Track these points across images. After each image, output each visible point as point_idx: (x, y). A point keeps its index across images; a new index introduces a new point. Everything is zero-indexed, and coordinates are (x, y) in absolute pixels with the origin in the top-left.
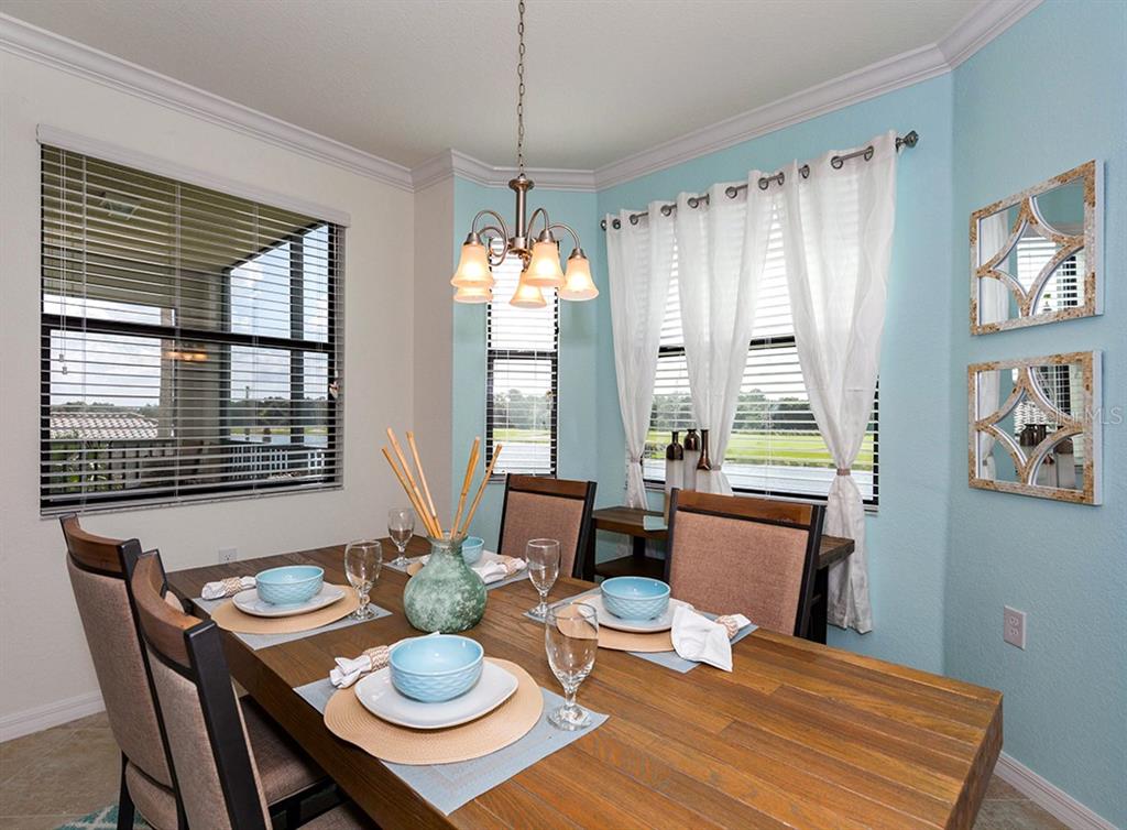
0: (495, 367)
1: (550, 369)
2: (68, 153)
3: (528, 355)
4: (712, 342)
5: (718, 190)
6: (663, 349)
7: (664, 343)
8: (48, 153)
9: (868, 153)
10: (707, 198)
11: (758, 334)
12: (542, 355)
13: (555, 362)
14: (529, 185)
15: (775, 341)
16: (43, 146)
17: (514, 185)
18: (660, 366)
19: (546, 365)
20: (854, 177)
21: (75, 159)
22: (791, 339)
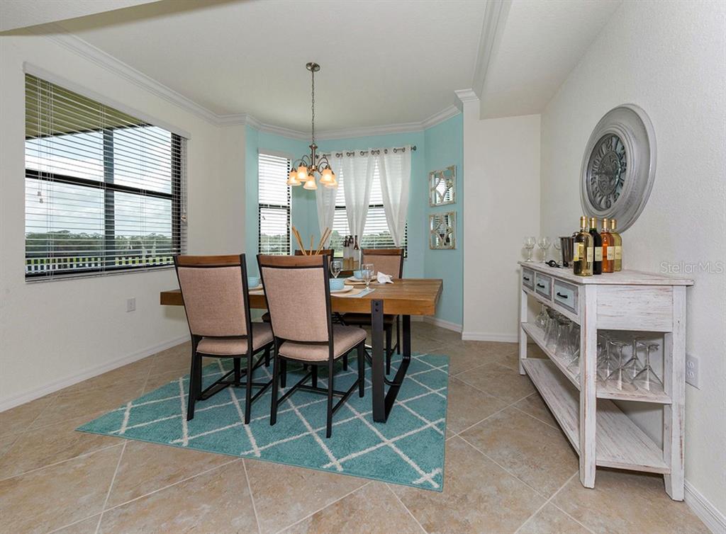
0: (262, 211)
1: (286, 213)
2: (42, 80)
3: (278, 207)
4: (356, 205)
5: (357, 152)
6: (336, 207)
7: (337, 205)
8: (29, 78)
9: (404, 150)
10: (354, 153)
11: (371, 203)
12: (284, 207)
13: (289, 210)
14: (317, 147)
15: (376, 206)
16: (26, 74)
17: (311, 147)
18: (335, 214)
19: (285, 211)
20: (400, 156)
21: (45, 84)
22: (382, 205)
